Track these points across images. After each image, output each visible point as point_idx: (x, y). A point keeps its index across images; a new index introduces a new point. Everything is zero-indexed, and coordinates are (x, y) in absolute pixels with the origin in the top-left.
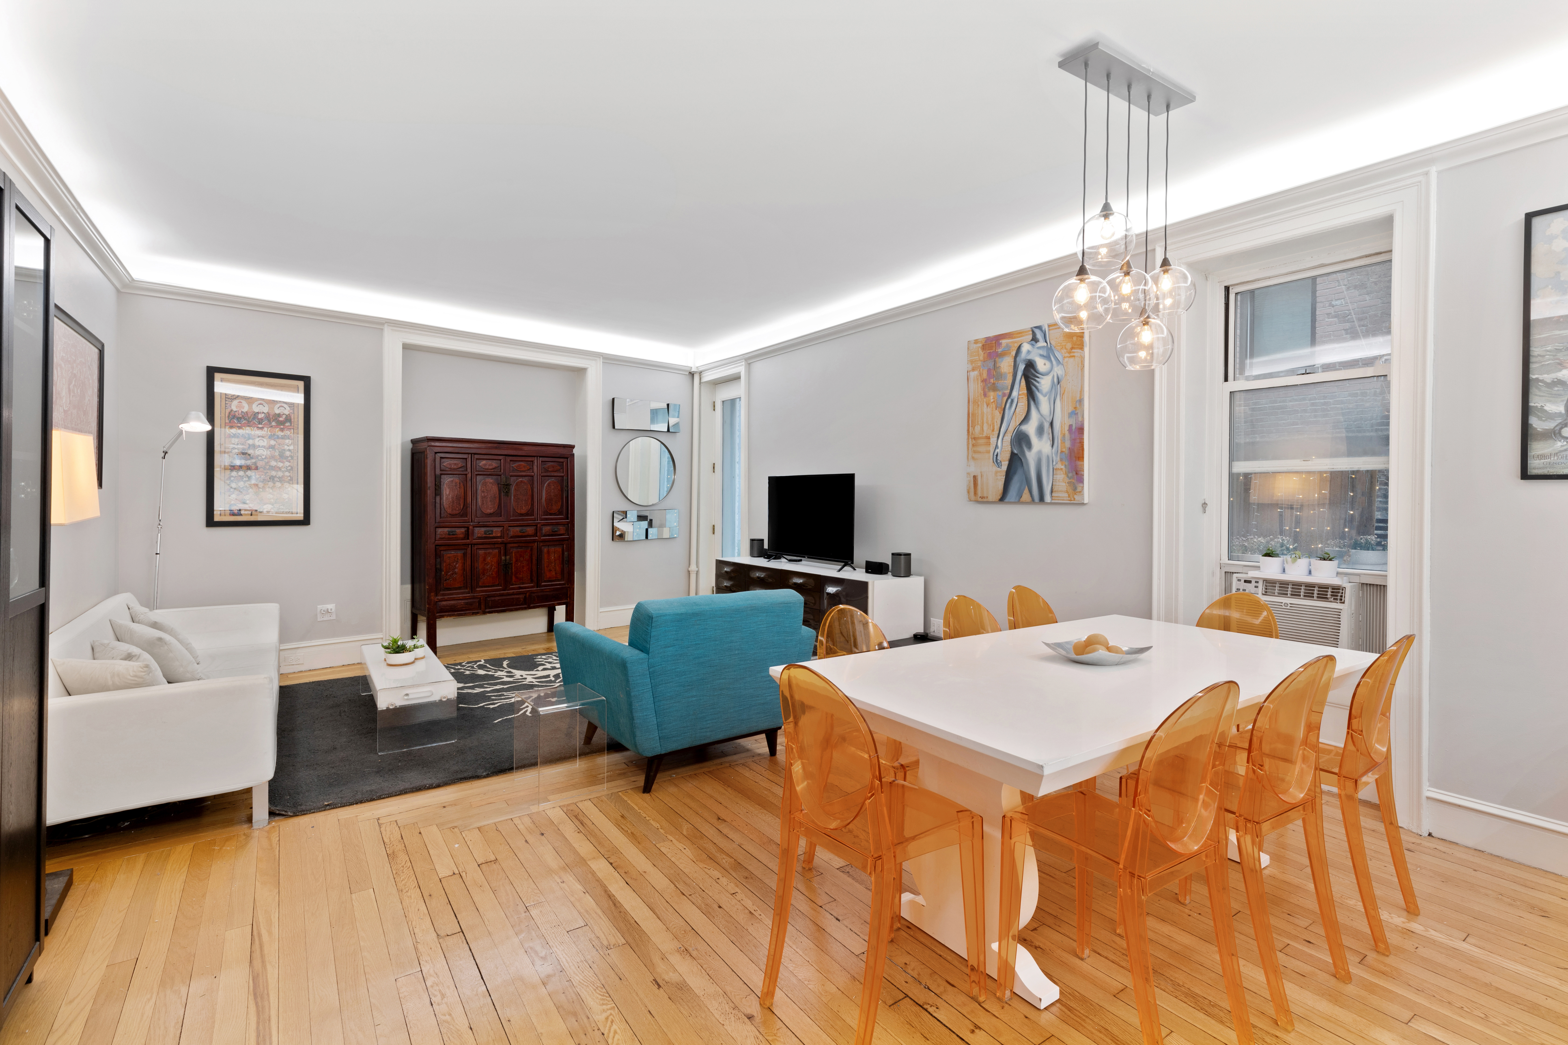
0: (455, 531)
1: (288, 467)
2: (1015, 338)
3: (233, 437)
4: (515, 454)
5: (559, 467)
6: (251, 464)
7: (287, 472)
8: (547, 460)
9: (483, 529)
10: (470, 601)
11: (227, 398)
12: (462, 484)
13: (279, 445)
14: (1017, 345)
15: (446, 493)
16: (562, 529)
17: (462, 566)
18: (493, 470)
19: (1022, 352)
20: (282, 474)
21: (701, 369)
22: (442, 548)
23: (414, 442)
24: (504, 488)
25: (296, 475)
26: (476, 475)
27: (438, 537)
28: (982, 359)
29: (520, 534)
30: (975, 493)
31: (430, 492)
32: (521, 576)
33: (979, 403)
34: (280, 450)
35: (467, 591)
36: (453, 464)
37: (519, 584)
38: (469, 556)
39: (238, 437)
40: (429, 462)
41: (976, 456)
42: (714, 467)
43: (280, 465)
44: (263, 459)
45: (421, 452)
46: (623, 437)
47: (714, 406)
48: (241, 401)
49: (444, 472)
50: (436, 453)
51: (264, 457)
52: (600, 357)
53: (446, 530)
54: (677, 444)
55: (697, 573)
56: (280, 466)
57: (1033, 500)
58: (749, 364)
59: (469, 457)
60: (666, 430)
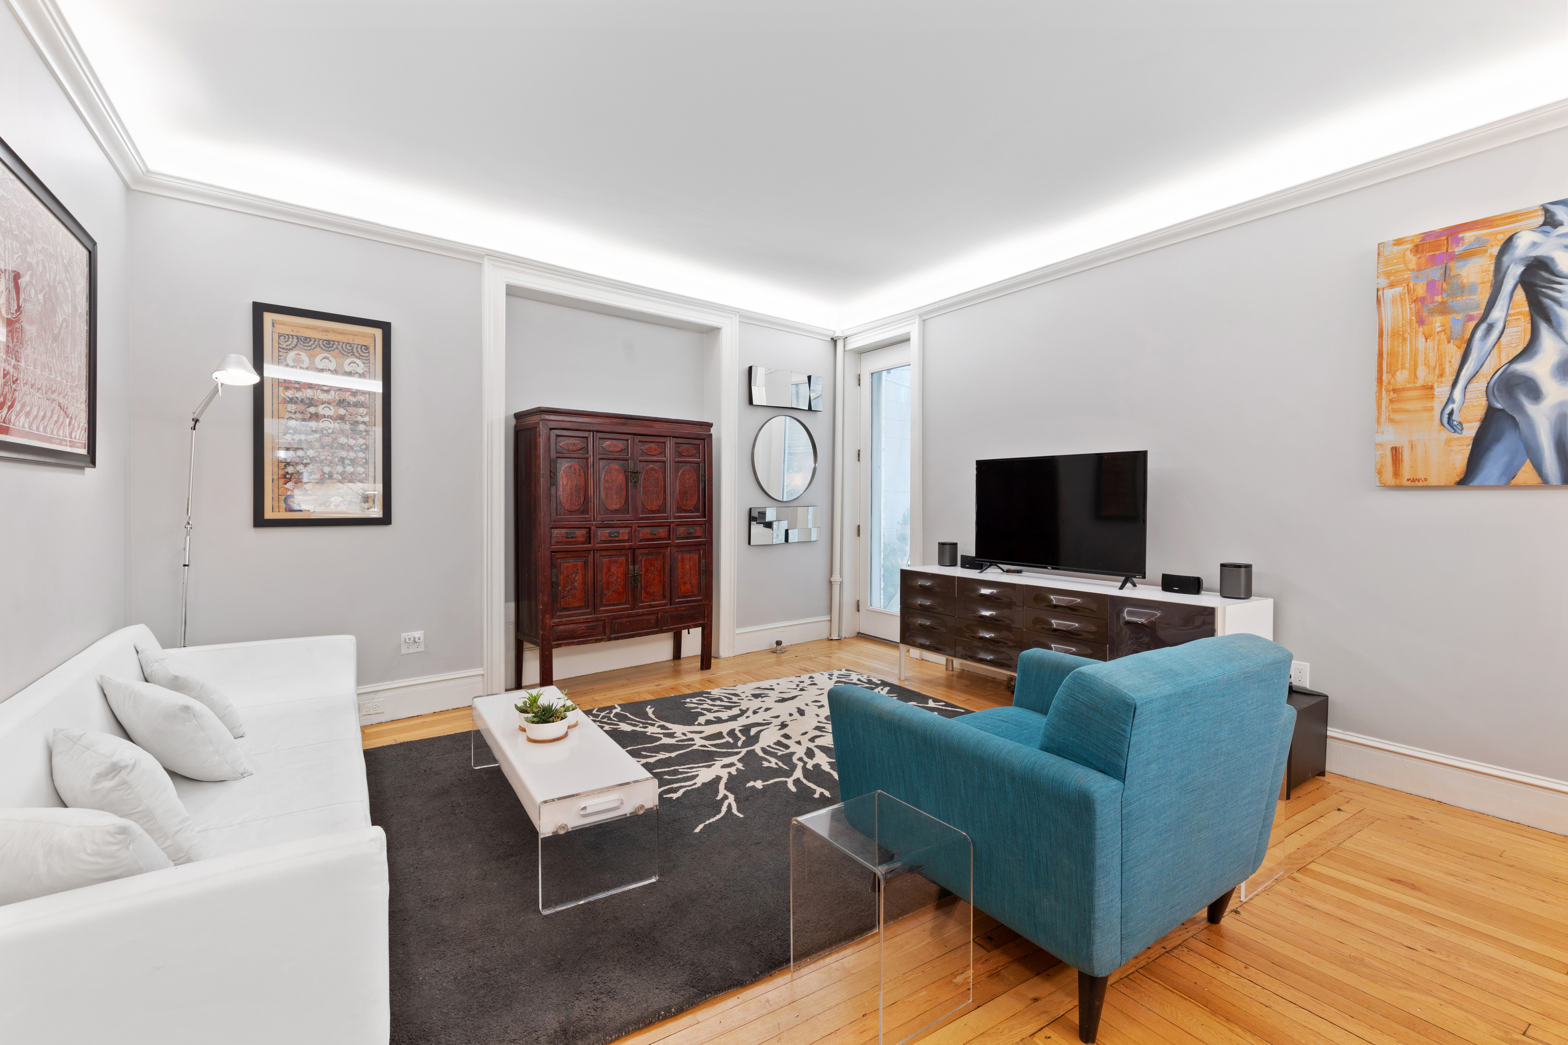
0: (575, 533)
1: (362, 445)
2: (1498, 226)
3: (289, 402)
4: (644, 433)
5: (694, 451)
6: (313, 440)
7: (361, 453)
8: (683, 442)
9: (608, 531)
10: (592, 624)
11: (281, 348)
12: (582, 471)
13: (351, 415)
14: (1502, 238)
15: (563, 483)
16: (698, 531)
17: (583, 579)
18: (618, 454)
19: (1517, 247)
20: (354, 455)
21: (846, 334)
22: (559, 555)
23: (518, 416)
24: (632, 476)
25: (373, 456)
26: (599, 459)
27: (554, 540)
28: (1415, 267)
29: (651, 537)
30: (1396, 473)
31: (543, 481)
32: (652, 591)
33: (1406, 335)
34: (352, 422)
35: (588, 610)
36: (571, 444)
37: (649, 602)
38: (590, 565)
39: (296, 403)
40: (542, 441)
41: (1397, 417)
42: (859, 455)
43: (352, 442)
44: (329, 433)
45: (530, 429)
46: (761, 416)
47: (859, 380)
48: (300, 353)
49: (561, 455)
50: (551, 429)
51: (330, 431)
52: (735, 315)
53: (564, 531)
54: (819, 425)
55: (841, 583)
56: (352, 444)
57: (1545, 482)
58: (924, 321)
59: (590, 435)
60: (807, 408)
